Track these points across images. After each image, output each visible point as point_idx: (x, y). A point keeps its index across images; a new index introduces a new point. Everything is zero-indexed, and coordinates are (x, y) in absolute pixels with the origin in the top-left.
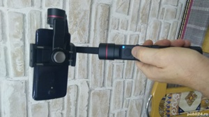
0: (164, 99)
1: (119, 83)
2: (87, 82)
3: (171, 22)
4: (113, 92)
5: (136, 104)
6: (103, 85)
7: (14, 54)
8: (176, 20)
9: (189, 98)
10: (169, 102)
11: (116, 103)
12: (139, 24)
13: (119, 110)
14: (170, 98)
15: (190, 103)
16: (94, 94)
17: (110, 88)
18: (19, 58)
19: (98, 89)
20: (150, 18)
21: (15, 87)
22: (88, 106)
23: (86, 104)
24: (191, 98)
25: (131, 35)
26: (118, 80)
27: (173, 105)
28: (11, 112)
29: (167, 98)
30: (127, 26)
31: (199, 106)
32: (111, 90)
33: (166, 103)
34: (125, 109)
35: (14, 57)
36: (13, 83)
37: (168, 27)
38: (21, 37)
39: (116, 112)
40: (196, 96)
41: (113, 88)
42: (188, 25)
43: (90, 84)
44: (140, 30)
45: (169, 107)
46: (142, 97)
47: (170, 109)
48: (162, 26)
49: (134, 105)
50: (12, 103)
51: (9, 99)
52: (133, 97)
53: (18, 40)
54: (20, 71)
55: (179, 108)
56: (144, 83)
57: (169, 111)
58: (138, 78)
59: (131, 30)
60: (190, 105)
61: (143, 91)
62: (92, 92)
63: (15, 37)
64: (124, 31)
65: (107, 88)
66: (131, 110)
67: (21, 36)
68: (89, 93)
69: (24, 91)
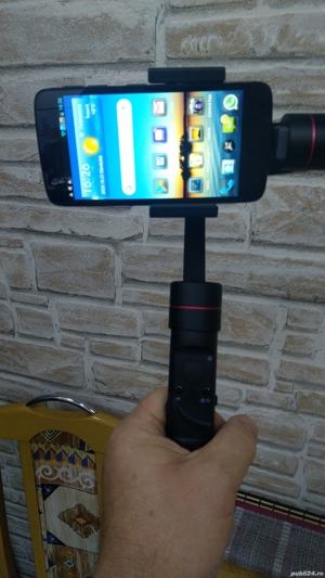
0: (82, 446)
1: (131, 324)
2: (140, 235)
3: (299, 479)
4: (107, 306)
5: (69, 369)
6: (127, 280)
7: (233, 28)
8: (304, 493)
9: (80, 515)
10: (72, 460)
11: (78, 312)
12: (298, 389)
13: (56, 321)
14: (85, 463)
15: (68, 518)
16: (105, 253)
17: (119, 299)
18: (221, 44)
19: (118, 264)
20: (315, 420)
21: (137, 32)
22: (74, 236)
23: (79, 231)
24: (81, 521)
25: (266, 364)
26: (140, 323)
27: (65, 469)
28: (66, 20)
29: (83, 455)
30: (294, 355)
31: (57, 542)
32: (112, 301)
33: (70, 451)
34: (59, 336)
35: (224, 29)
36: (150, 26)
37: (285, 470)
38: (280, 49)
39: (52, 312)
40: (87, 533)
41: (117, 308)
42: (287, 525)
43: (133, 244)
44: (279, 389)
45: (59, 458)
46: (90, 385)
47: (54, 462)
48: (289, 454)
49: (69, 363)
50: (91, 21)
51: (105, 16)
52: (89, 361)
53: (272, 39)
54: (183, 44)
55: (54, 487)
56: (128, 394)
57: (48, 457)
58: (142, 379)
59: (282, 364)
60: (62, 517)
61: (104, 389)
62: (111, 249)
63: (284, 33)
64: (281, 346)
65: (120, 292)
66: (54, 353)
67: (284, 48)
68: (109, 240)
69: (125, 56)
